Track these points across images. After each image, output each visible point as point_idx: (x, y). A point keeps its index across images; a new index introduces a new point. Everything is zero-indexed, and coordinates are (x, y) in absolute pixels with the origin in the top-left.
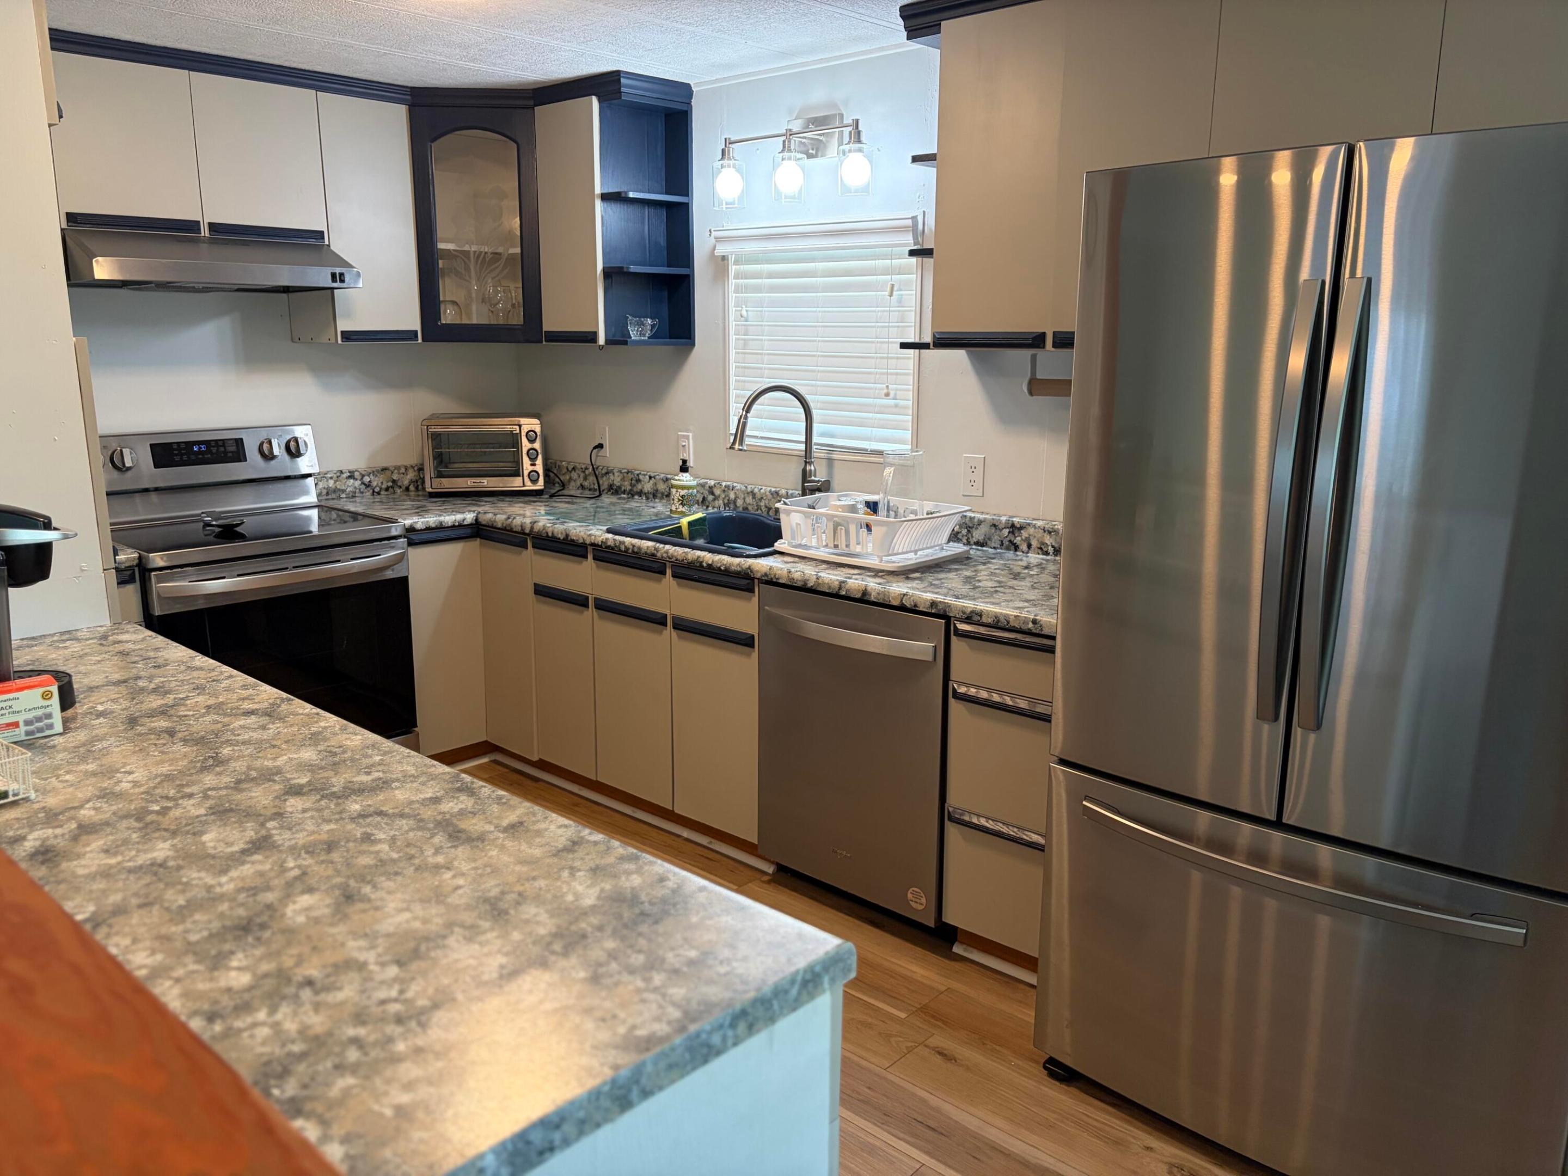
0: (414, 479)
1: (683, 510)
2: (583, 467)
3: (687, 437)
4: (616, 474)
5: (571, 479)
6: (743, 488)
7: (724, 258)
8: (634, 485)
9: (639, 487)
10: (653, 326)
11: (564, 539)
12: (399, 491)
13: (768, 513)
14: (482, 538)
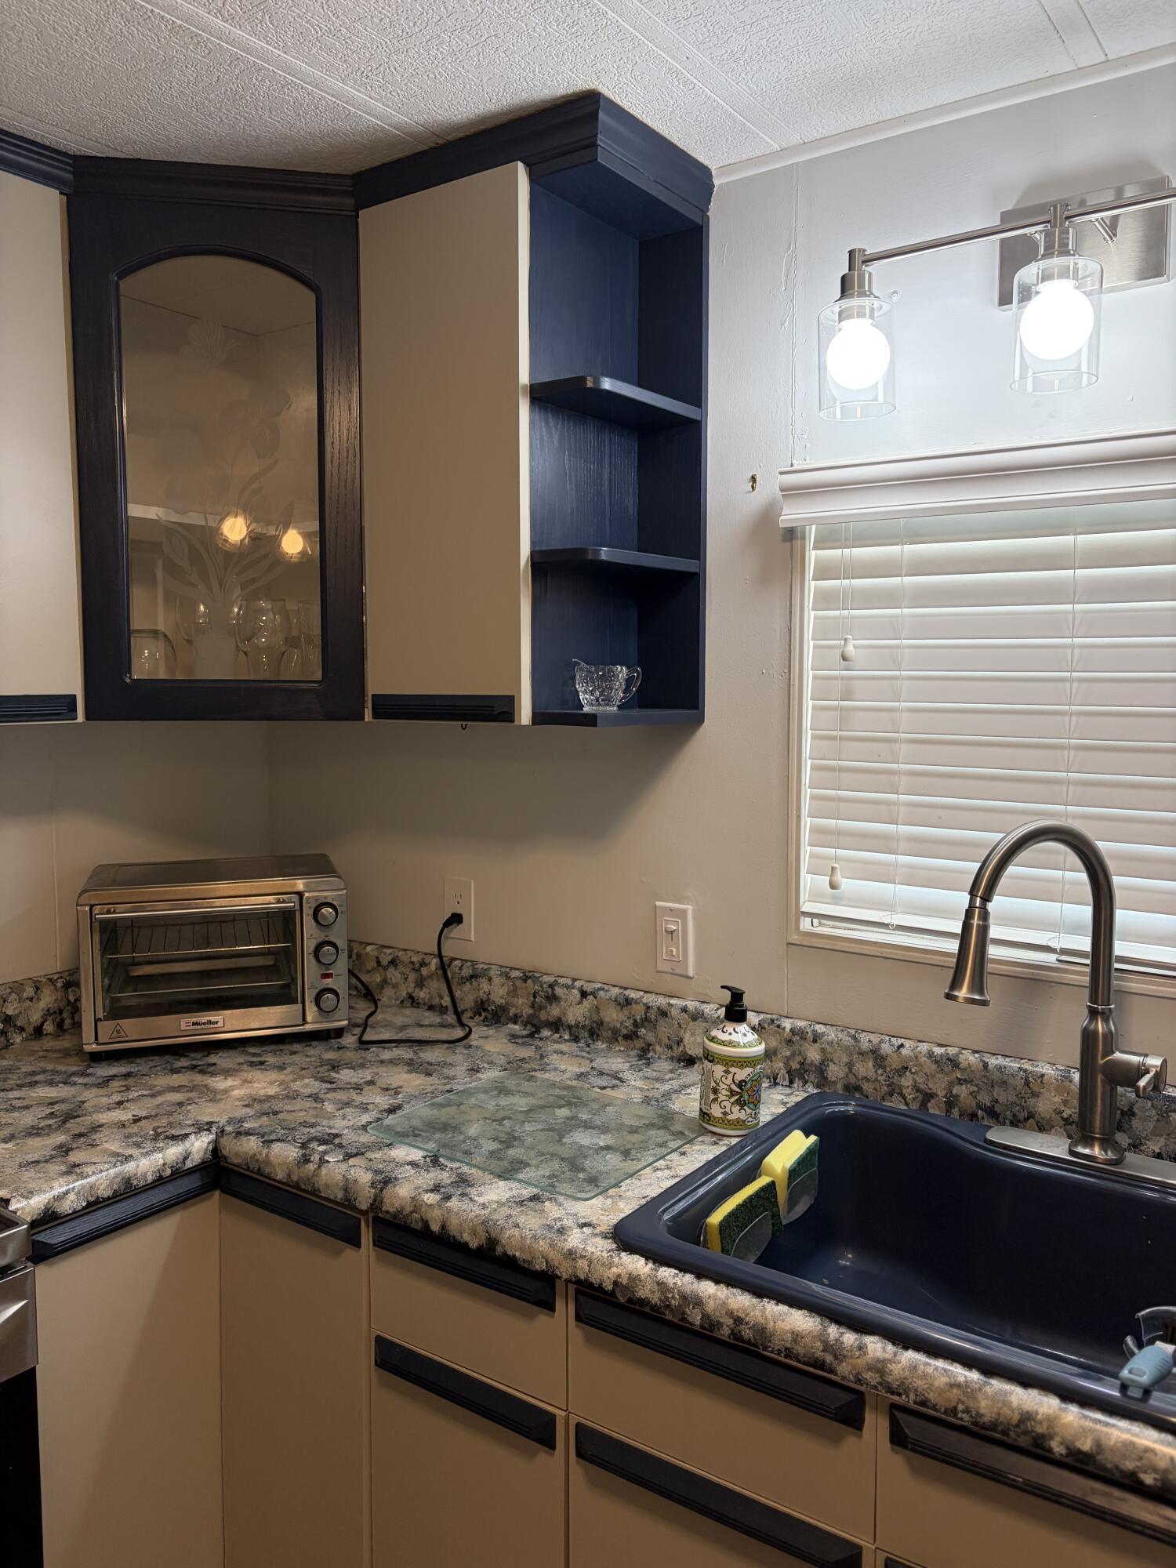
0: (54, 1007)
1: (742, 1116)
2: (415, 959)
3: (682, 914)
4: (497, 981)
5: (385, 982)
6: (847, 1041)
7: (791, 534)
8: (541, 1008)
9: (554, 1011)
10: (629, 681)
11: (480, 1248)
12: (18, 1039)
13: (924, 1105)
14: (227, 1191)
